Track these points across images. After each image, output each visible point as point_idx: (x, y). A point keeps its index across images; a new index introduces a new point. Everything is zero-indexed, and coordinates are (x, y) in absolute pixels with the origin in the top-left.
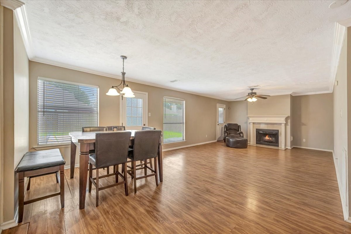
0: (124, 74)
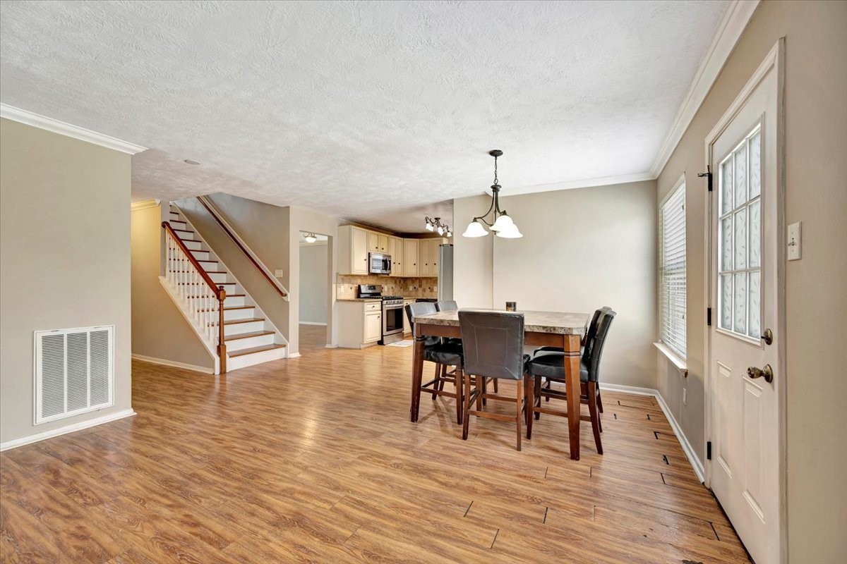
0: (495, 188)
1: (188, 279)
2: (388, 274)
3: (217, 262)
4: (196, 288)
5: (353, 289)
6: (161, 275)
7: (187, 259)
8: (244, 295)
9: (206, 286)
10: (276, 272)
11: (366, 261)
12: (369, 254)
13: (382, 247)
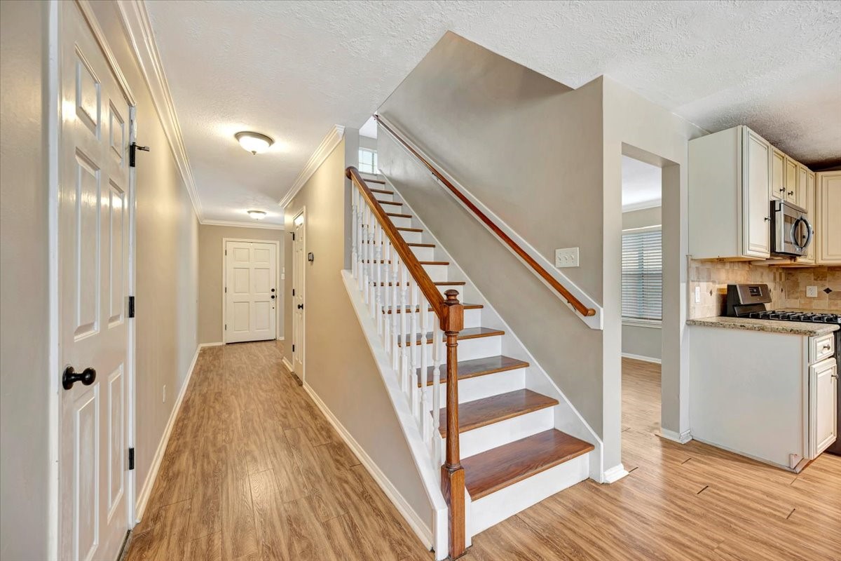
1: (383, 276)
2: (793, 257)
3: (434, 246)
4: (395, 292)
5: (715, 293)
6: (345, 269)
7: (389, 241)
8: (482, 307)
9: (416, 289)
10: (560, 253)
11: (767, 223)
12: (773, 204)
13: (790, 188)
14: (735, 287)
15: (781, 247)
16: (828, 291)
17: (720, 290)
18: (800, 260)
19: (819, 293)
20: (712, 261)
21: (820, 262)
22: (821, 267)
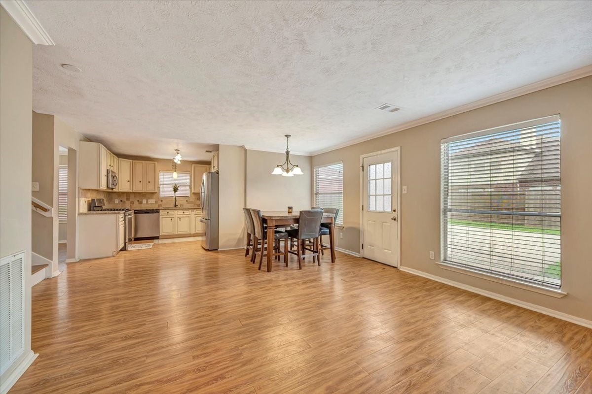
2: (112, 189)
5: (87, 202)
11: (106, 177)
12: (108, 170)
13: (112, 165)
14: (94, 199)
15: (110, 186)
16: (121, 201)
17: (88, 201)
18: (114, 190)
19: (119, 202)
20: (86, 189)
21: (120, 191)
22: (120, 192)
